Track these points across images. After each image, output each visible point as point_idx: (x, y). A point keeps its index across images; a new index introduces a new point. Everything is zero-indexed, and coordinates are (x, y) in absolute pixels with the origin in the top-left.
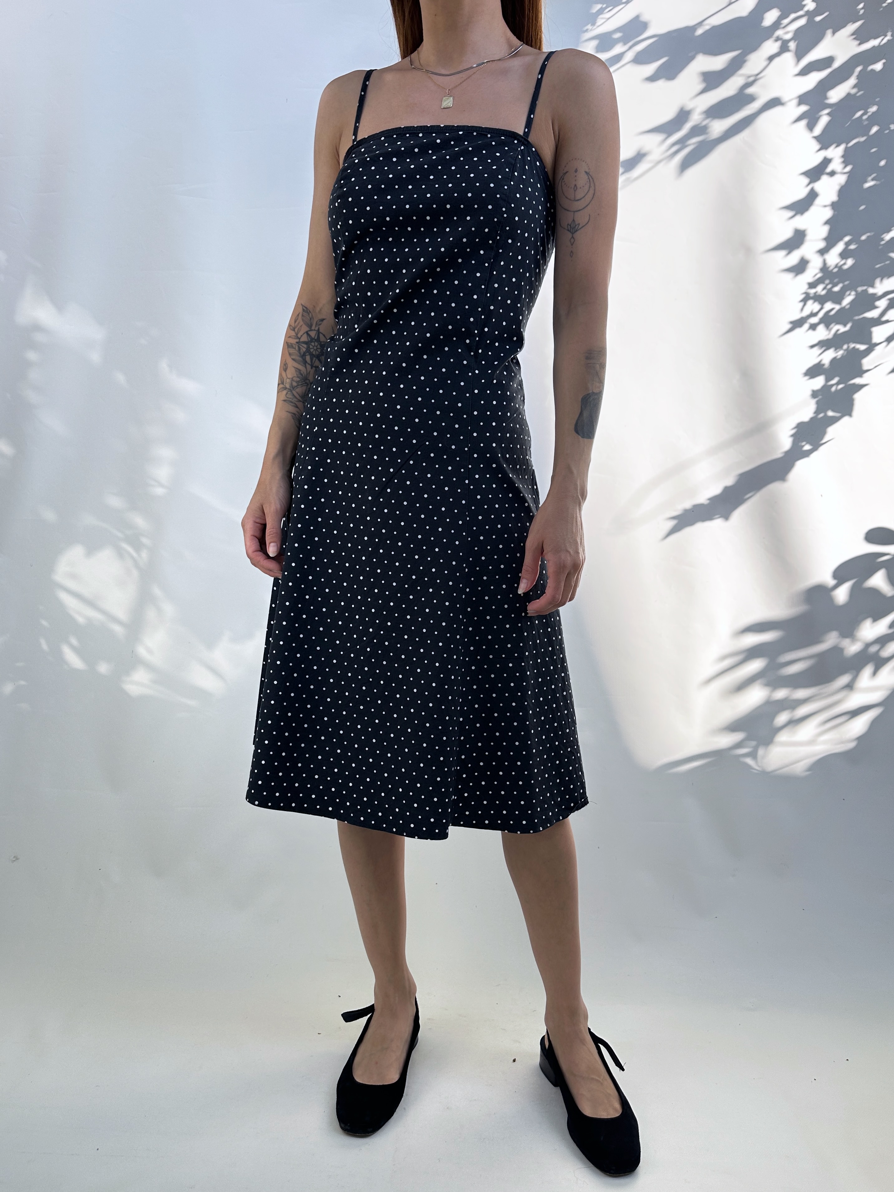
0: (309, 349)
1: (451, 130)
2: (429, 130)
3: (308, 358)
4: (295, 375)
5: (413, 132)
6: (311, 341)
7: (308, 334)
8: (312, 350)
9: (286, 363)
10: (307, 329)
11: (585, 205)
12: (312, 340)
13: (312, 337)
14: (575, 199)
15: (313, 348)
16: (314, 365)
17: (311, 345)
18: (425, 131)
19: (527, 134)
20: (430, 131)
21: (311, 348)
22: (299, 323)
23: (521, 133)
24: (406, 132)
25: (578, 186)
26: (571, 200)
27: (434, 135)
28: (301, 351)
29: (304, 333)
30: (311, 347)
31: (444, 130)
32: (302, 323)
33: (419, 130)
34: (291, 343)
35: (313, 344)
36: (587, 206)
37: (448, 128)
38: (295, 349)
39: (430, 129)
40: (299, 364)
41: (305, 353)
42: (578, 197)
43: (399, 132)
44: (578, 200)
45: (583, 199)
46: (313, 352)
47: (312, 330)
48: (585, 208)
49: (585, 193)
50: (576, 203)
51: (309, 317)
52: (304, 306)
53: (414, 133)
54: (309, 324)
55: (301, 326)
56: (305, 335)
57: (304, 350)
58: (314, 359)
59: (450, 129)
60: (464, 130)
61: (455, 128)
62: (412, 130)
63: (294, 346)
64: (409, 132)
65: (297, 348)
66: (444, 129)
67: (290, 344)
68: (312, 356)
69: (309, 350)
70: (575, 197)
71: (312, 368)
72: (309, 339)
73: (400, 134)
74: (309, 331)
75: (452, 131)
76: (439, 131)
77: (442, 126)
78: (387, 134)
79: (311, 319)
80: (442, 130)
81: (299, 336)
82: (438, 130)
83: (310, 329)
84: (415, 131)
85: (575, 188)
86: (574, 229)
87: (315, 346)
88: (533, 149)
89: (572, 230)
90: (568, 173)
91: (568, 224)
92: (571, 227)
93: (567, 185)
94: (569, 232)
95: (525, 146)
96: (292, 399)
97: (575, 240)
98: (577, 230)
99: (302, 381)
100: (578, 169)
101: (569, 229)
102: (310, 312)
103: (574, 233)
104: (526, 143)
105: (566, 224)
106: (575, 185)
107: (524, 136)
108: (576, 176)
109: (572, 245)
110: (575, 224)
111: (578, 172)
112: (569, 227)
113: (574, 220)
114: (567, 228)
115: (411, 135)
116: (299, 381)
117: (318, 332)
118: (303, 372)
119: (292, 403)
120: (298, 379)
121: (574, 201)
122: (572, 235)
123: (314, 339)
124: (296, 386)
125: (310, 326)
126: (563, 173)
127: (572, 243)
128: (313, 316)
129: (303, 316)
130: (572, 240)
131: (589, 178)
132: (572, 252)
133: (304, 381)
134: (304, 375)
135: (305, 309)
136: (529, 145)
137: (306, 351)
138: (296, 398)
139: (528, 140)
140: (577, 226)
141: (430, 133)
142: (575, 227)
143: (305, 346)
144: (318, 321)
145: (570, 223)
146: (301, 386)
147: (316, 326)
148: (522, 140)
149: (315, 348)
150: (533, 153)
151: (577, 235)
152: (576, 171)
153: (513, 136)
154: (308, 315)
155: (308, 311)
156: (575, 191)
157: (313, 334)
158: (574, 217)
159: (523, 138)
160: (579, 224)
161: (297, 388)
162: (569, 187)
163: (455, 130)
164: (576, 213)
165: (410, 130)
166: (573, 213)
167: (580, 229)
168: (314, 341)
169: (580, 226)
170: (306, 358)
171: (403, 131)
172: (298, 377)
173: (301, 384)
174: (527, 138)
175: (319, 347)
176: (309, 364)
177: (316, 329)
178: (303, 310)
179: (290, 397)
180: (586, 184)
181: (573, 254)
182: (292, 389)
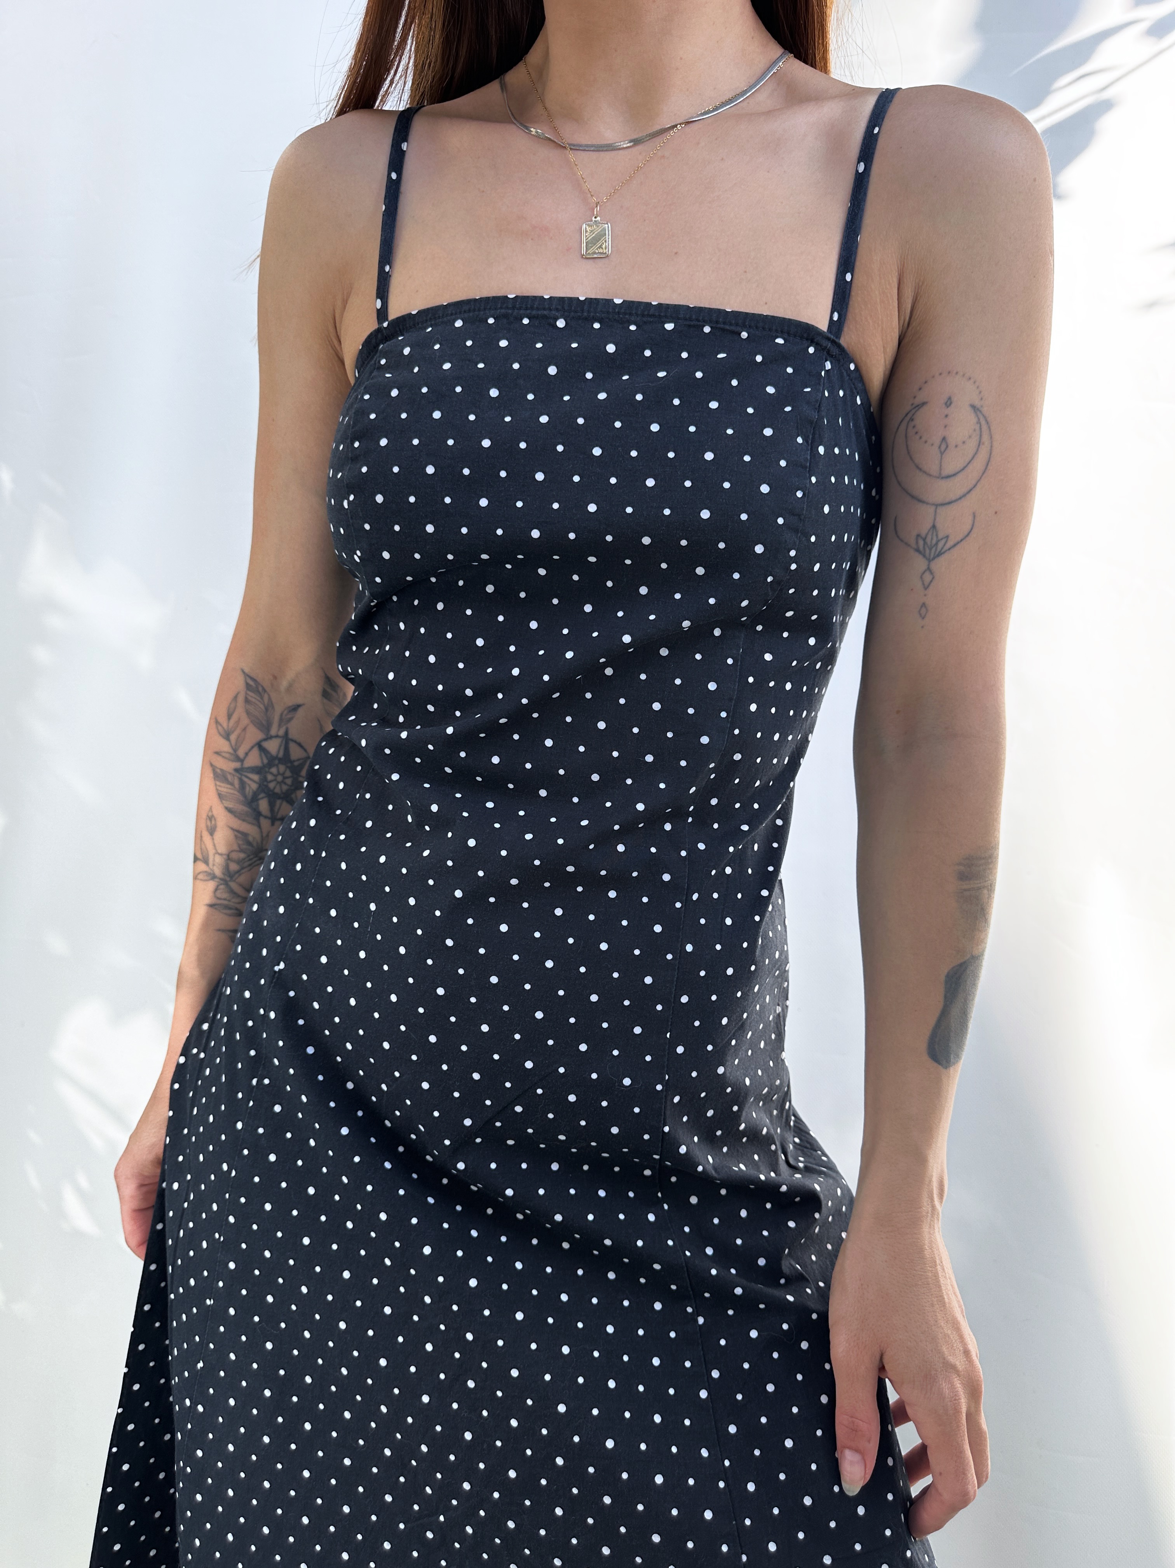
0: (265, 783)
1: (643, 316)
2: (583, 311)
3: (264, 805)
4: (236, 847)
5: (540, 312)
6: (270, 764)
7: (262, 748)
8: (272, 785)
9: (213, 816)
10: (259, 736)
11: (965, 490)
12: (272, 761)
13: (272, 756)
14: (940, 473)
15: (275, 780)
16: (279, 816)
17: (271, 773)
18: (572, 314)
19: (836, 327)
20: (585, 314)
21: (271, 781)
22: (238, 718)
23: (823, 325)
24: (522, 312)
25: (952, 444)
26: (930, 475)
27: (597, 326)
28: (247, 789)
29: (252, 747)
30: (270, 777)
31: (625, 314)
32: (245, 721)
33: (557, 310)
34: (221, 770)
35: (274, 770)
36: (971, 490)
37: (632, 309)
38: (232, 784)
39: (586, 307)
40: (244, 820)
42: (948, 469)
43: (503, 311)
44: (948, 477)
45: (960, 476)
46: (274, 788)
47: (271, 737)
48: (964, 495)
49: (967, 460)
50: (943, 484)
51: (264, 705)
53: (545, 317)
54: (264, 723)
55: (245, 729)
56: (256, 750)
57: (254, 786)
58: (278, 802)
59: (640, 312)
60: (678, 319)
61: (652, 312)
62: (538, 309)
63: (229, 777)
64: (528, 312)
65: (236, 783)
66: (623, 311)
67: (218, 771)
68: (273, 797)
69: (267, 786)
70: (941, 469)
72: (266, 761)
73: (506, 316)
74: (265, 740)
75: (645, 319)
76: (611, 316)
77: (618, 301)
78: (469, 311)
79: (267, 709)
80: (619, 313)
81: (241, 753)
82: (608, 312)
83: (267, 734)
84: (545, 312)
85: (943, 447)
86: (934, 549)
87: (279, 774)
88: (852, 367)
89: (927, 551)
90: (925, 408)
91: (918, 536)
92: (925, 543)
93: (921, 438)
94: (921, 557)
95: (834, 361)
96: (229, 901)
97: (933, 578)
98: (942, 551)
99: (251, 857)
100: (954, 399)
101: (921, 548)
102: (265, 691)
103: (934, 558)
104: (835, 351)
105: (914, 533)
106: (944, 439)
107: (829, 335)
108: (947, 416)
109: (926, 588)
110: (937, 535)
111: (953, 405)
112: (921, 543)
113: (934, 527)
114: (914, 546)
115: (537, 323)
116: (244, 859)
117: (286, 739)
118: (254, 838)
119: (230, 908)
120: (242, 855)
121: (938, 478)
122: (929, 565)
123: (276, 758)
124: (238, 872)
125: (265, 727)
126: (912, 404)
127: (926, 584)
128: (274, 700)
129: (247, 701)
130: (927, 577)
131: (979, 422)
132: (924, 605)
133: (256, 857)
134: (255, 844)
135: (251, 683)
136: (841, 356)
137: (258, 789)
138: (239, 896)
139: (839, 346)
140: (943, 542)
141: (586, 319)
142: (937, 544)
143: (256, 777)
144: (286, 712)
145: (923, 533)
146: (249, 868)
147: (280, 726)
148: (824, 345)
149: (280, 778)
150: (849, 375)
151: (940, 565)
152: (949, 403)
153: (805, 335)
154: (259, 699)
155: (260, 689)
156: (942, 453)
157: (273, 746)
158: (935, 519)
159: (828, 339)
160: (947, 537)
161: (240, 875)
162: (926, 442)
163: (653, 316)
164: (941, 510)
165: (532, 308)
166: (933, 508)
167: (949, 549)
168: (277, 762)
169: (950, 543)
170: (258, 805)
171: (514, 308)
172: (241, 851)
173: (250, 865)
174: (837, 340)
175: (288, 773)
176: (266, 817)
177: (281, 732)
178: (248, 686)
179: (225, 896)
180: (970, 437)
181: (927, 610)
182: (228, 879)
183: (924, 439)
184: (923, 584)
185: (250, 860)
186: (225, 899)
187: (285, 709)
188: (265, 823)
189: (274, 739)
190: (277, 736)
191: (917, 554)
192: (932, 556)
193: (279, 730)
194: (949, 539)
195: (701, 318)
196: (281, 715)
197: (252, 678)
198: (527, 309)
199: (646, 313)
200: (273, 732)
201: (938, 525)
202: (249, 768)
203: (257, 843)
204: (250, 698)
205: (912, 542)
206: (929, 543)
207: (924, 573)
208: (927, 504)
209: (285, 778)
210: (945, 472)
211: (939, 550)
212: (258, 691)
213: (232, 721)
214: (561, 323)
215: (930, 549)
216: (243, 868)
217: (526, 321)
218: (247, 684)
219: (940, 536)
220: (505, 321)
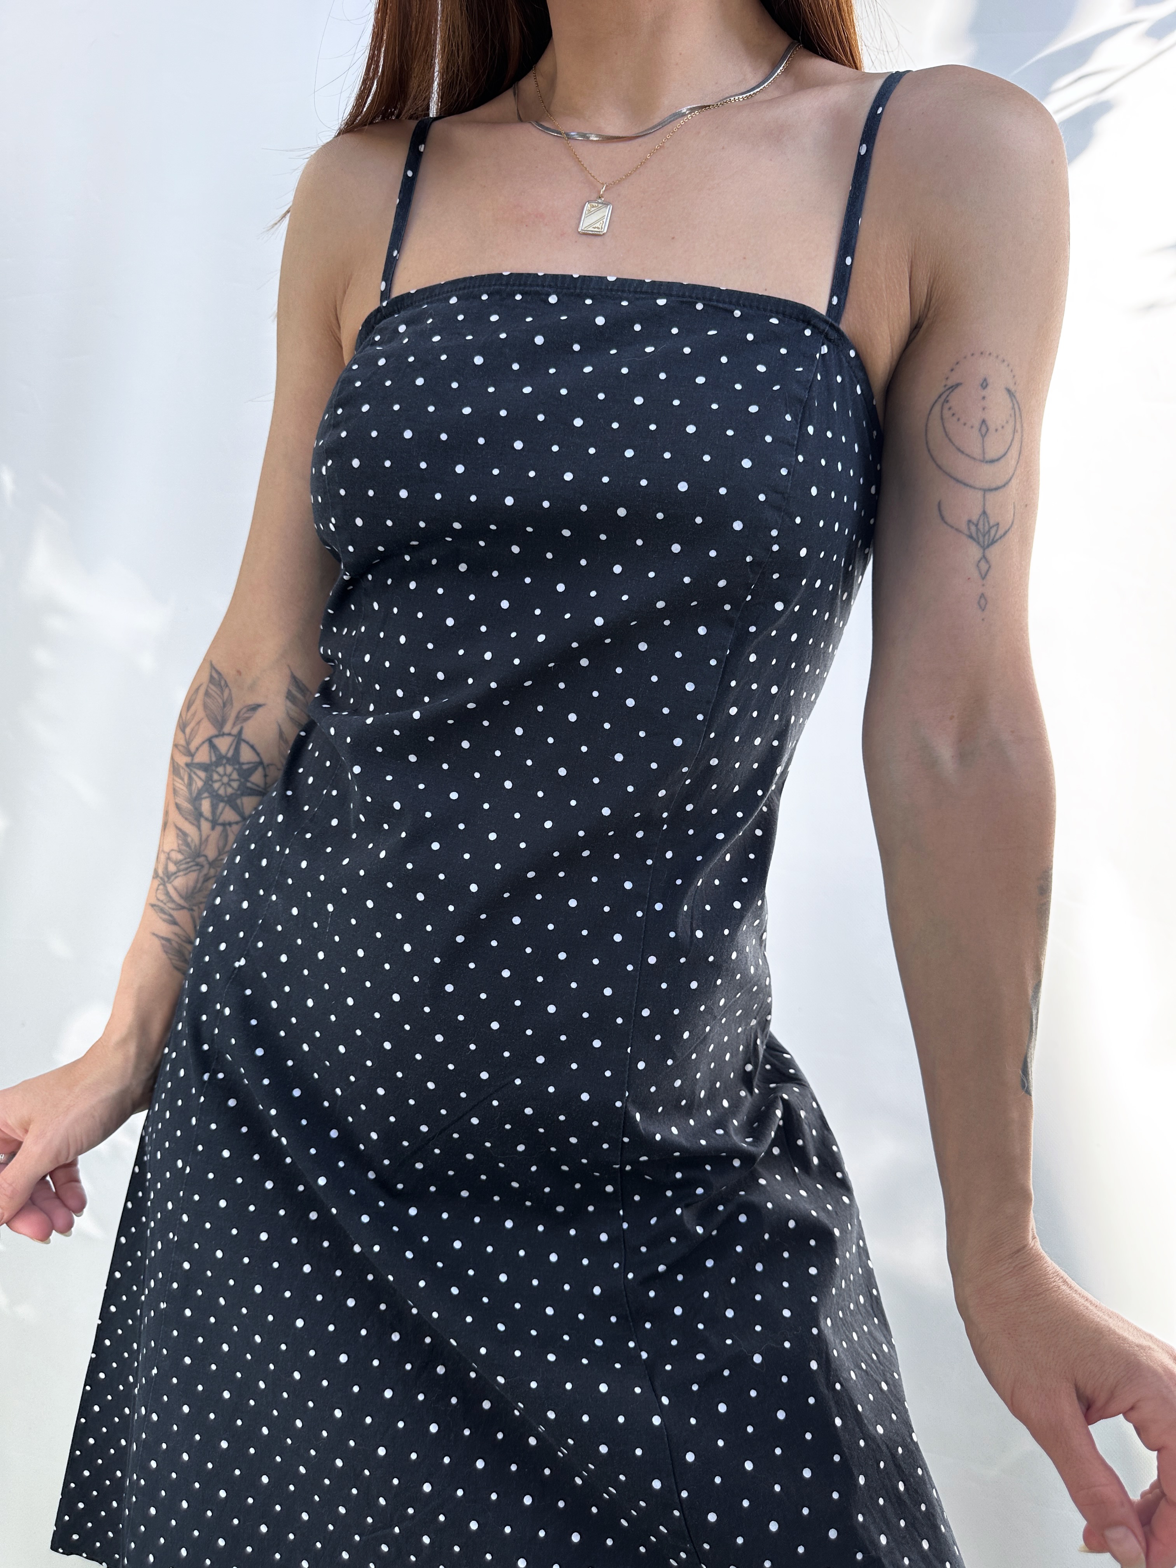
0: (210, 782)
1: (635, 292)
2: (575, 288)
3: (206, 806)
4: (176, 846)
5: (532, 289)
6: (218, 763)
7: (213, 746)
8: (216, 786)
10: (212, 731)
12: (220, 760)
13: (220, 753)
14: (984, 457)
15: (220, 780)
16: (221, 821)
17: (217, 772)
18: (565, 291)
19: (835, 311)
20: (578, 291)
21: (216, 781)
22: (195, 712)
23: (821, 308)
24: (515, 288)
25: (992, 428)
26: (973, 460)
27: (588, 302)
28: (194, 786)
29: (204, 742)
30: (216, 777)
31: (618, 291)
32: (201, 716)
33: (550, 286)
35: (220, 770)
37: (625, 286)
38: (183, 779)
39: (579, 284)
41: (200, 792)
42: (991, 454)
43: (496, 287)
44: (992, 461)
45: (1001, 462)
46: (219, 788)
47: (223, 735)
48: (1008, 482)
50: (987, 468)
51: (223, 700)
52: (214, 668)
53: (537, 293)
54: (219, 718)
55: (200, 723)
56: (206, 747)
57: (198, 785)
58: (221, 805)
59: (632, 289)
60: (671, 295)
61: (644, 288)
62: (531, 285)
63: (182, 772)
64: (521, 288)
65: (186, 778)
66: (615, 288)
68: (216, 798)
69: (211, 786)
70: (984, 453)
71: (213, 828)
72: (214, 759)
73: (498, 292)
74: (216, 736)
75: (637, 296)
76: (603, 293)
77: (611, 279)
78: (464, 289)
79: (225, 705)
80: (611, 290)
81: (193, 747)
82: (601, 289)
83: (220, 731)
84: (538, 289)
85: (984, 429)
86: (987, 537)
87: (225, 774)
88: (852, 353)
89: (981, 539)
90: (960, 389)
91: (970, 521)
92: (978, 530)
93: (959, 420)
94: (975, 544)
95: (832, 346)
96: (165, 904)
97: (990, 567)
98: (995, 539)
99: (189, 860)
100: (990, 381)
101: (974, 535)
102: (227, 685)
103: (988, 546)
104: (833, 335)
105: (965, 518)
106: (984, 421)
107: (828, 318)
108: (984, 398)
109: (984, 577)
110: (989, 524)
111: (989, 387)
112: (973, 528)
113: (984, 513)
114: (966, 531)
115: (529, 298)
116: (181, 861)
117: (239, 739)
118: (192, 840)
119: (165, 913)
120: (180, 857)
121: (983, 461)
122: (984, 553)
123: (225, 757)
124: (175, 873)
125: (219, 723)
126: (945, 386)
127: (983, 573)
128: (234, 696)
129: (207, 694)
130: (984, 566)
131: (1013, 408)
132: (982, 596)
133: (193, 861)
134: (193, 847)
135: (215, 675)
136: (840, 341)
137: (202, 787)
138: (173, 901)
139: (838, 331)
140: (995, 529)
141: (578, 295)
142: (989, 531)
143: (202, 774)
144: (244, 710)
145: (975, 518)
146: (185, 872)
147: (234, 724)
148: (822, 328)
149: (225, 780)
150: (849, 363)
151: (994, 552)
152: (984, 384)
153: (801, 317)
154: (219, 693)
155: (223, 683)
156: (983, 436)
157: (224, 745)
158: (984, 505)
159: (826, 322)
160: (998, 524)
161: (176, 877)
162: (965, 424)
163: (646, 293)
164: (989, 496)
165: (525, 285)
166: (980, 494)
167: (1001, 538)
168: (225, 761)
169: (1001, 532)
170: (201, 805)
171: (507, 285)
172: (180, 851)
173: (187, 869)
174: (836, 324)
175: (235, 776)
176: (207, 819)
177: (235, 731)
178: (212, 679)
179: (162, 897)
180: (1007, 422)
181: (986, 600)
182: (166, 879)
183: (962, 421)
184: (980, 573)
185: (188, 863)
186: (162, 901)
187: (244, 707)
188: (205, 826)
189: (226, 737)
190: (229, 734)
191: (970, 540)
192: (986, 543)
193: (232, 728)
194: (1001, 526)
195: (694, 295)
196: (239, 712)
197: (217, 671)
198: (520, 285)
199: (639, 290)
200: (227, 729)
201: (988, 511)
202: (198, 764)
203: (195, 846)
204: (210, 691)
205: (964, 527)
206: (982, 530)
207: (979, 562)
208: (975, 488)
209: (230, 780)
210: (989, 457)
211: (991, 538)
212: (220, 685)
213: (190, 714)
214: (553, 299)
215: (984, 536)
216: (179, 871)
217: (518, 297)
218: (211, 677)
219: (992, 523)
220: (498, 297)
